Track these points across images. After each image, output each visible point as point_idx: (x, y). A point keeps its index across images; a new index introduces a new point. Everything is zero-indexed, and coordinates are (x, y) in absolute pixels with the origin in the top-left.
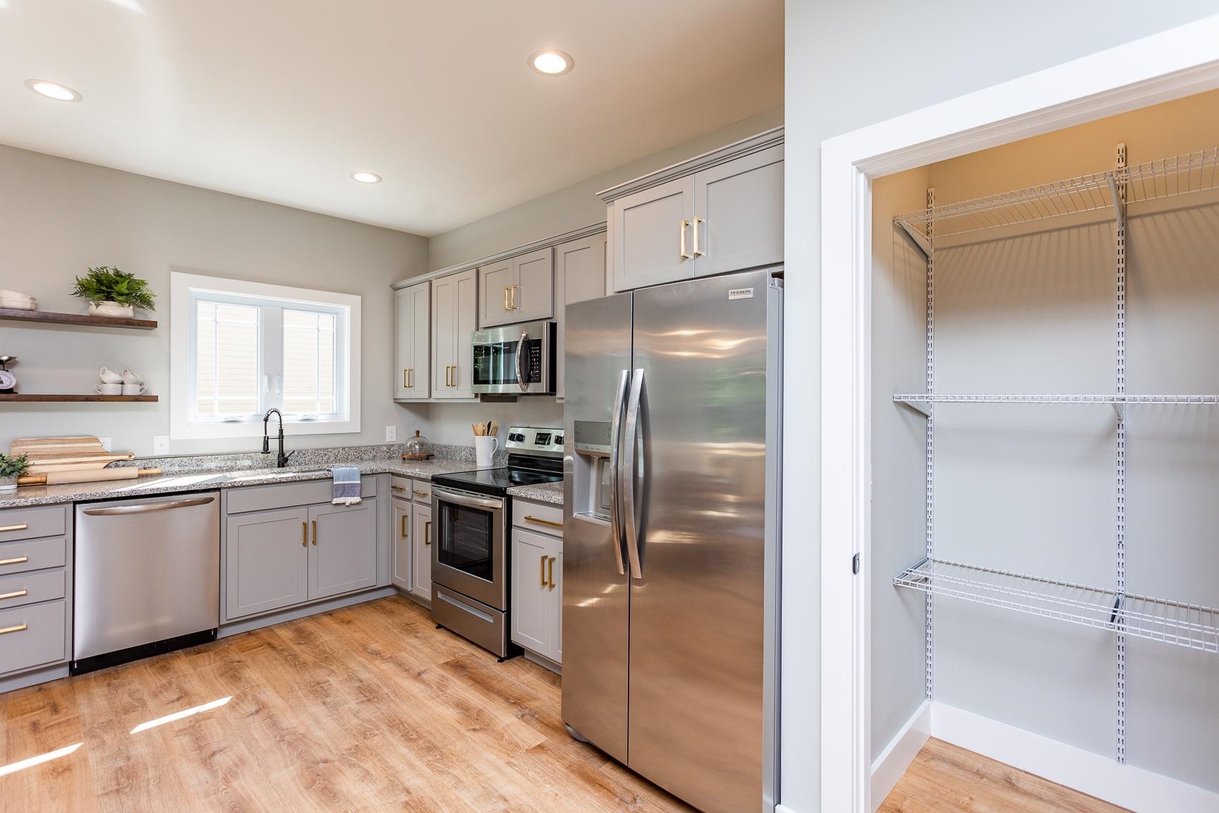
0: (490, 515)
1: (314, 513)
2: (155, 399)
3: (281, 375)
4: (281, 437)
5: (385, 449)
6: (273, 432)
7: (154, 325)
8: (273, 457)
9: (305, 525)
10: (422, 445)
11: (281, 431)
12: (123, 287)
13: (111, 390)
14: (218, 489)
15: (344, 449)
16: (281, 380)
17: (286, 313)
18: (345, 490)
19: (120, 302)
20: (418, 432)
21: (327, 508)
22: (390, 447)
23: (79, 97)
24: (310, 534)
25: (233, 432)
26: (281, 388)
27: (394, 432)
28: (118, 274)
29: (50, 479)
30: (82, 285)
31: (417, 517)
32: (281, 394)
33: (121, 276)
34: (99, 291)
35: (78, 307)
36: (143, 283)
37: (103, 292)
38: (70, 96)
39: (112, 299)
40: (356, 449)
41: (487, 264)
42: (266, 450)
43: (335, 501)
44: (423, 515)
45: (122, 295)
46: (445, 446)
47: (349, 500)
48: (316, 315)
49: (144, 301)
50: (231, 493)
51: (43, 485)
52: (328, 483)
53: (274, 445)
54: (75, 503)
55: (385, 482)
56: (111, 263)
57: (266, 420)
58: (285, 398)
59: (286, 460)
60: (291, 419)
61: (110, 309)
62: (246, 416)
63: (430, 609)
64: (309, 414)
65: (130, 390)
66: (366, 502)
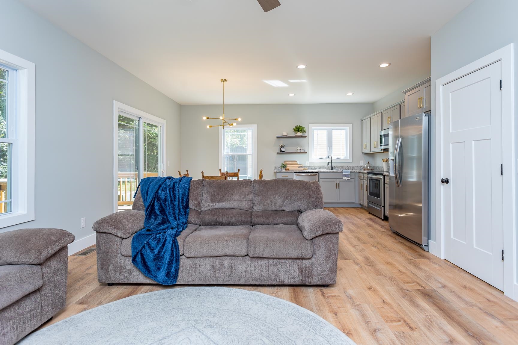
0: (380, 180)
1: (339, 181)
2: (306, 153)
3: (332, 147)
4: (332, 162)
5: (359, 167)
6: (330, 161)
7: (306, 136)
8: (330, 168)
9: (336, 183)
10: (370, 166)
11: (332, 161)
12: (301, 129)
13: (299, 151)
14: (318, 173)
15: (348, 166)
16: (332, 148)
17: (333, 130)
18: (346, 176)
19: (300, 132)
20: (369, 162)
21: (341, 180)
22: (361, 167)
23: (295, 95)
24: (338, 186)
25: (321, 161)
26: (332, 150)
27: (362, 163)
28: (300, 126)
29: (290, 169)
30: (294, 130)
31: (364, 183)
32: (332, 152)
33: (300, 127)
34: (297, 130)
35: (293, 134)
36: (304, 127)
37: (298, 130)
38: (294, 95)
39: (299, 132)
40: (351, 167)
41: (384, 111)
42: (328, 165)
43: (344, 178)
44: (366, 182)
45: (300, 131)
46: (377, 167)
47: (347, 178)
48: (340, 130)
49: (304, 131)
50: (321, 174)
51: (289, 170)
52: (342, 174)
53: (330, 164)
54: (294, 173)
55: (357, 175)
56: (298, 124)
57: (328, 158)
58: (333, 153)
59: (333, 168)
60: (334, 158)
61: (299, 134)
62: (324, 157)
63: (367, 209)
64: (339, 157)
65: (302, 151)
66: (351, 180)
